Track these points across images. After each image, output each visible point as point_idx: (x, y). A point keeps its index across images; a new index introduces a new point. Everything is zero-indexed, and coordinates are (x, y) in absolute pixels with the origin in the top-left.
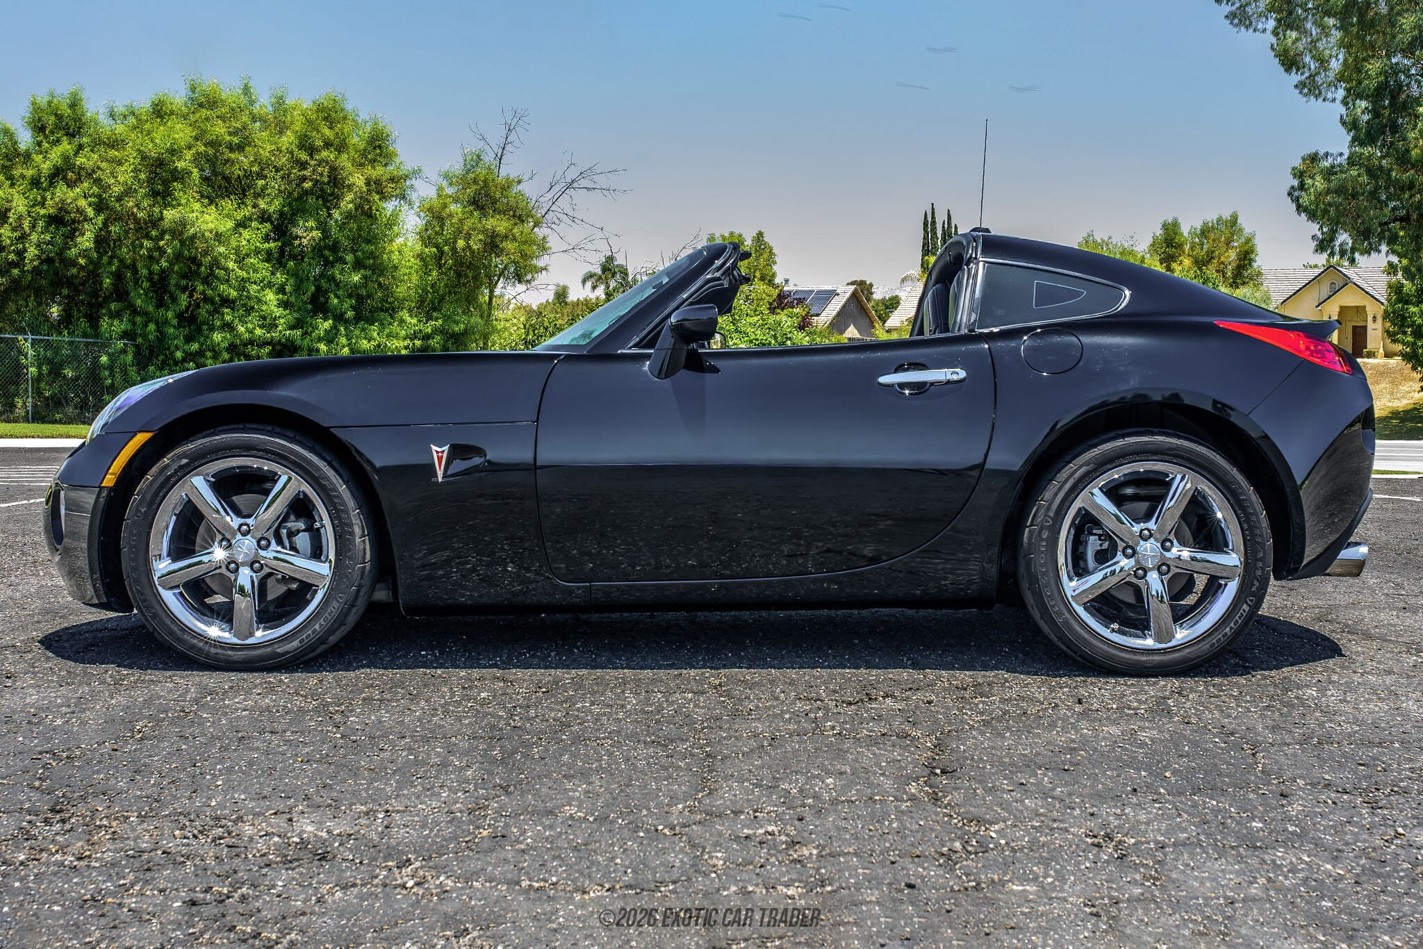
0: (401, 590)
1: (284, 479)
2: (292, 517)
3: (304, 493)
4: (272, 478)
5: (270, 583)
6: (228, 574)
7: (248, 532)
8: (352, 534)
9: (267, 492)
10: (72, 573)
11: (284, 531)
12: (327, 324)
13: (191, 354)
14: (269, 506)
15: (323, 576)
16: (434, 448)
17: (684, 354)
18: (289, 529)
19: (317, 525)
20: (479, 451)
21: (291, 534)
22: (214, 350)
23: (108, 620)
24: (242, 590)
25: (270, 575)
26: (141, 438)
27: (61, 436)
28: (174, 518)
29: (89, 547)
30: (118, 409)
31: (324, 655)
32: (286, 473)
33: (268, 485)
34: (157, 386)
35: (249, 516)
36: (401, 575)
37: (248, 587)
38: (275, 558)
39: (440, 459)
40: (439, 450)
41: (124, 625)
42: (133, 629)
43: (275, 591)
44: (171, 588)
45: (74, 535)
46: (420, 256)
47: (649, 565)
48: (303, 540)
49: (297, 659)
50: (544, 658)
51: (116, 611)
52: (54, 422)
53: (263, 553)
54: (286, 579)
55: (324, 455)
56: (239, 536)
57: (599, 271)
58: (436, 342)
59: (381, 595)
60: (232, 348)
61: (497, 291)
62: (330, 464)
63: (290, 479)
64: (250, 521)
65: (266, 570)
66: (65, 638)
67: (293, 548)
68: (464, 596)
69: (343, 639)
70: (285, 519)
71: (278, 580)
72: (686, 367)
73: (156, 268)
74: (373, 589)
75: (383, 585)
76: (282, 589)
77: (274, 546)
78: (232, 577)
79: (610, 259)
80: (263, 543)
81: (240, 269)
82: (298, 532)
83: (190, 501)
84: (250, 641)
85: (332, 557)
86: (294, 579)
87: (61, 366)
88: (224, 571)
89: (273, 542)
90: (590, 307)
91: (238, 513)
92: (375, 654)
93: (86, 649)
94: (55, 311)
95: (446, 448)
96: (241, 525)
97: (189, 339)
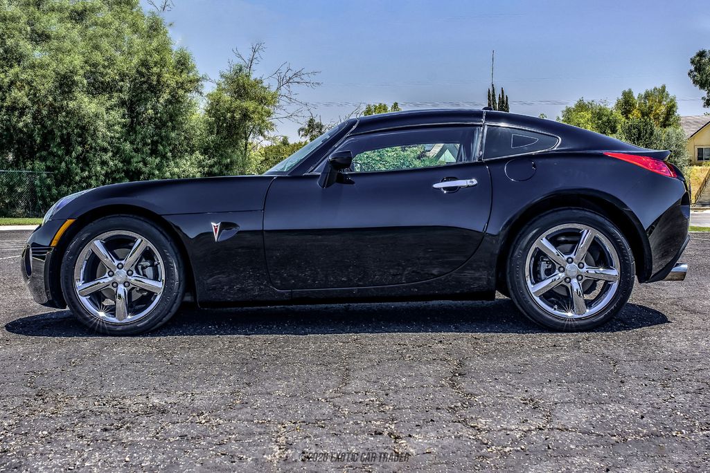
0: (198, 296)
1: (139, 240)
2: (144, 260)
3: (150, 248)
4: (133, 240)
5: (134, 292)
6: (112, 288)
7: (122, 267)
8: (173, 267)
9: (131, 248)
10: (36, 290)
11: (140, 267)
12: (158, 160)
14: (131, 255)
15: (160, 289)
16: (213, 224)
17: (336, 174)
18: (142, 265)
19: (156, 263)
20: (235, 225)
21: (143, 268)
22: (96, 176)
23: (52, 314)
24: (120, 296)
25: (133, 288)
26: (69, 222)
28: (86, 262)
29: (45, 276)
30: (58, 208)
31: (161, 328)
32: (140, 238)
33: (131, 244)
34: (77, 196)
35: (122, 260)
36: (198, 289)
37: (123, 295)
38: (136, 280)
39: (216, 230)
40: (215, 225)
41: (60, 316)
42: (65, 318)
43: (136, 296)
44: (85, 296)
45: (38, 271)
47: (322, 280)
48: (149, 271)
49: (147, 330)
50: (270, 329)
51: (57, 308)
53: (129, 277)
54: (142, 290)
55: (159, 228)
56: (117, 270)
57: (307, 127)
58: (215, 170)
59: (188, 298)
60: (107, 175)
61: (250, 141)
62: (161, 233)
63: (142, 241)
64: (123, 262)
65: (131, 286)
66: (32, 323)
67: (145, 275)
68: (229, 298)
69: (168, 321)
70: (140, 261)
71: (137, 291)
72: (337, 182)
74: (183, 296)
75: (189, 294)
76: (140, 295)
77: (135, 274)
78: (115, 289)
80: (129, 273)
82: (147, 267)
83: (93, 252)
84: (124, 321)
85: (163, 278)
86: (145, 290)
88: (110, 287)
89: (134, 272)
90: (298, 146)
91: (117, 258)
92: (186, 328)
93: (43, 328)
94: (11, 157)
95: (219, 224)
96: (119, 264)
97: (83, 170)
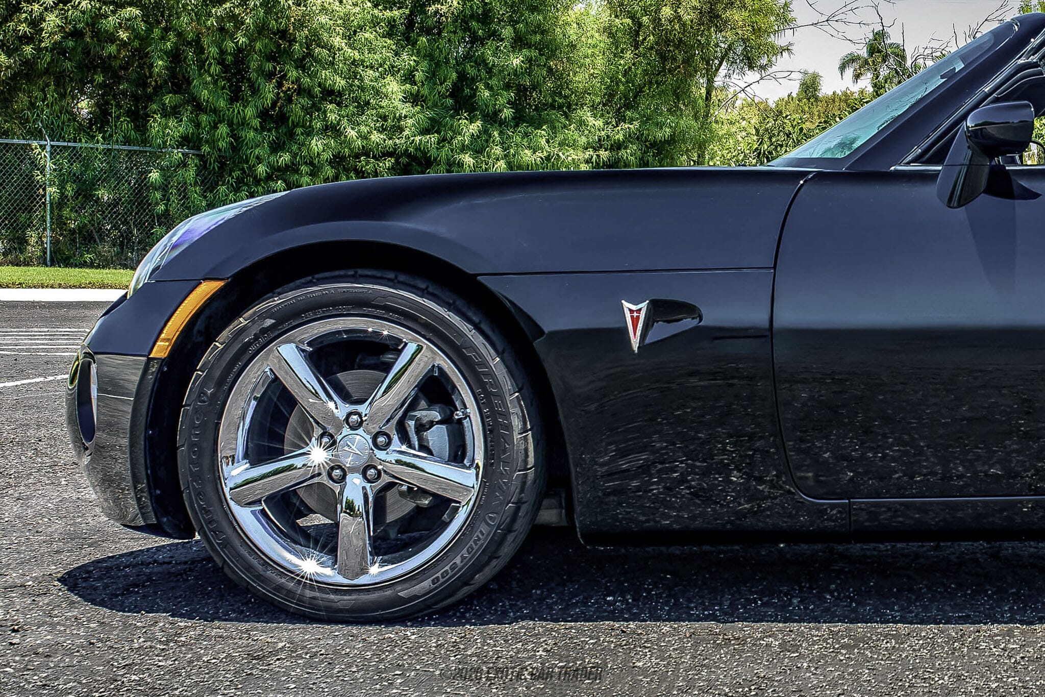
0: (578, 508)
1: (411, 348)
2: (423, 403)
3: (440, 369)
4: (395, 346)
5: (391, 496)
6: (330, 484)
7: (360, 424)
8: (509, 427)
9: (387, 367)
10: (107, 482)
11: (411, 423)
12: (475, 127)
13: (279, 169)
14: (389, 387)
15: (467, 489)
16: (626, 305)
17: (986, 171)
18: (418, 420)
19: (459, 414)
20: (690, 310)
21: (421, 428)
22: (312, 164)
23: (159, 549)
24: (350, 507)
25: (390, 486)
26: (207, 289)
27: (92, 285)
28: (254, 403)
29: (132, 445)
30: (175, 247)
31: (468, 601)
32: (414, 340)
33: (389, 357)
34: (230, 214)
35: (361, 402)
36: (580, 488)
37: (359, 503)
38: (398, 462)
39: (635, 321)
40: (634, 307)
41: (181, 555)
42: (193, 562)
43: (397, 510)
44: (249, 504)
45: (111, 427)
46: (609, 31)
47: (934, 474)
48: (438, 437)
49: (429, 607)
50: (784, 608)
51: (169, 536)
52: (84, 265)
53: (380, 454)
54: (414, 492)
55: (470, 314)
56: (346, 430)
57: (864, 53)
58: (629, 154)
59: (550, 516)
60: (338, 161)
61: (719, 81)
62: (477, 327)
63: (420, 349)
64: (363, 408)
65: (385, 479)
66: (96, 574)
67: (424, 448)
68: (668, 517)
69: (495, 578)
70: (413, 406)
71: (402, 494)
72: (989, 191)
73: (230, 45)
74: (537, 507)
75: (553, 501)
76: (408, 506)
77: (396, 445)
78: (337, 488)
79: (880, 35)
80: (380, 441)
81: (351, 46)
82: (432, 424)
83: (276, 378)
84: (363, 580)
85: (480, 460)
86: (424, 492)
87: (93, 185)
88: (324, 479)
89: (395, 438)
90: (849, 103)
91: (346, 396)
92: (541, 600)
93: (127, 591)
94: (84, 107)
95: (644, 305)
96: (349, 415)
97: (276, 148)
